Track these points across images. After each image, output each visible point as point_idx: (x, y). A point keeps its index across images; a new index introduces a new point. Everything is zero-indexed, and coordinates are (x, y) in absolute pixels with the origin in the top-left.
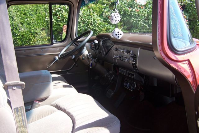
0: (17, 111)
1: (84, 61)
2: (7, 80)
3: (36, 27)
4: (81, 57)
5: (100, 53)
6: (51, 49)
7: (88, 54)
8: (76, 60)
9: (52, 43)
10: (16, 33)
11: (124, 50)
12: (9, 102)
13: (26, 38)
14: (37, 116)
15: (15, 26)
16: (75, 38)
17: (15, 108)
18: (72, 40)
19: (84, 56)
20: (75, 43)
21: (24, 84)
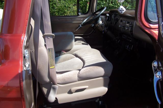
0: (50, 51)
1: (99, 28)
2: (45, 32)
3: (70, 3)
4: (97, 25)
5: (111, 23)
6: (78, 19)
7: (102, 24)
8: (95, 28)
9: (78, 15)
10: (55, 7)
11: (126, 22)
12: (45, 45)
13: (62, 11)
14: (62, 60)
15: (55, 2)
16: (95, 11)
17: (49, 49)
18: (92, 13)
19: (99, 24)
20: (95, 15)
21: (54, 36)
